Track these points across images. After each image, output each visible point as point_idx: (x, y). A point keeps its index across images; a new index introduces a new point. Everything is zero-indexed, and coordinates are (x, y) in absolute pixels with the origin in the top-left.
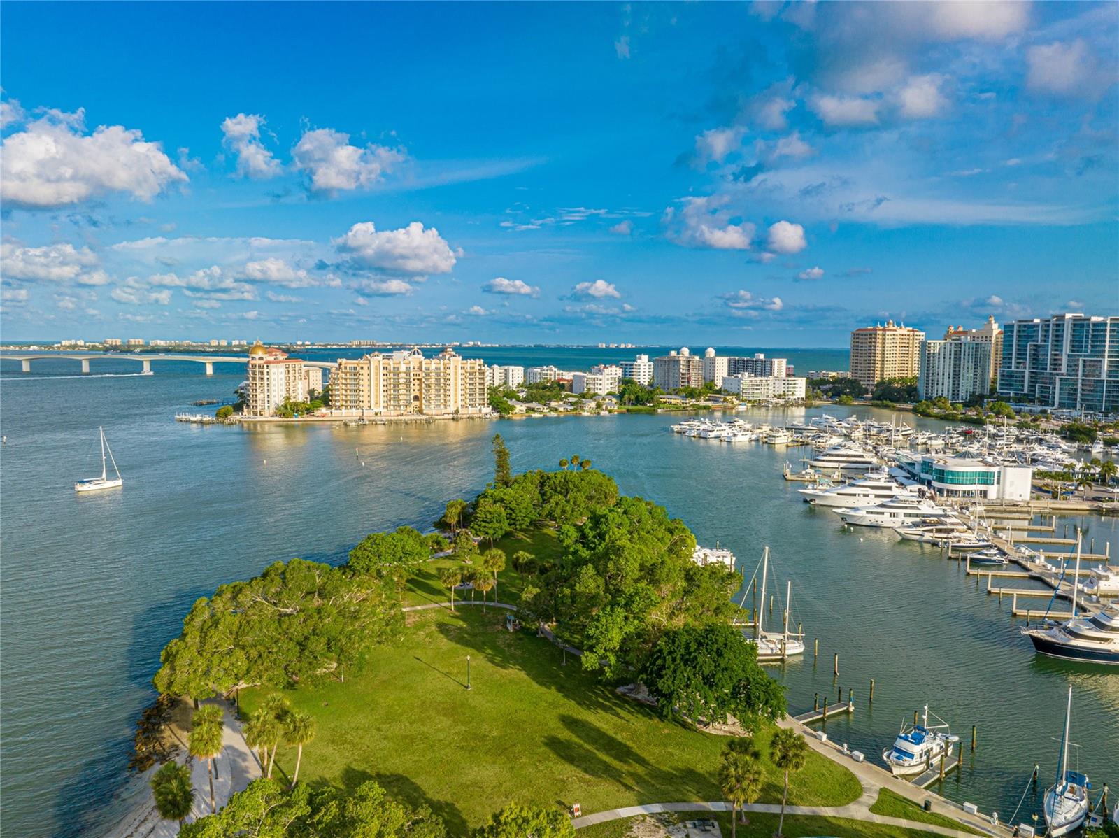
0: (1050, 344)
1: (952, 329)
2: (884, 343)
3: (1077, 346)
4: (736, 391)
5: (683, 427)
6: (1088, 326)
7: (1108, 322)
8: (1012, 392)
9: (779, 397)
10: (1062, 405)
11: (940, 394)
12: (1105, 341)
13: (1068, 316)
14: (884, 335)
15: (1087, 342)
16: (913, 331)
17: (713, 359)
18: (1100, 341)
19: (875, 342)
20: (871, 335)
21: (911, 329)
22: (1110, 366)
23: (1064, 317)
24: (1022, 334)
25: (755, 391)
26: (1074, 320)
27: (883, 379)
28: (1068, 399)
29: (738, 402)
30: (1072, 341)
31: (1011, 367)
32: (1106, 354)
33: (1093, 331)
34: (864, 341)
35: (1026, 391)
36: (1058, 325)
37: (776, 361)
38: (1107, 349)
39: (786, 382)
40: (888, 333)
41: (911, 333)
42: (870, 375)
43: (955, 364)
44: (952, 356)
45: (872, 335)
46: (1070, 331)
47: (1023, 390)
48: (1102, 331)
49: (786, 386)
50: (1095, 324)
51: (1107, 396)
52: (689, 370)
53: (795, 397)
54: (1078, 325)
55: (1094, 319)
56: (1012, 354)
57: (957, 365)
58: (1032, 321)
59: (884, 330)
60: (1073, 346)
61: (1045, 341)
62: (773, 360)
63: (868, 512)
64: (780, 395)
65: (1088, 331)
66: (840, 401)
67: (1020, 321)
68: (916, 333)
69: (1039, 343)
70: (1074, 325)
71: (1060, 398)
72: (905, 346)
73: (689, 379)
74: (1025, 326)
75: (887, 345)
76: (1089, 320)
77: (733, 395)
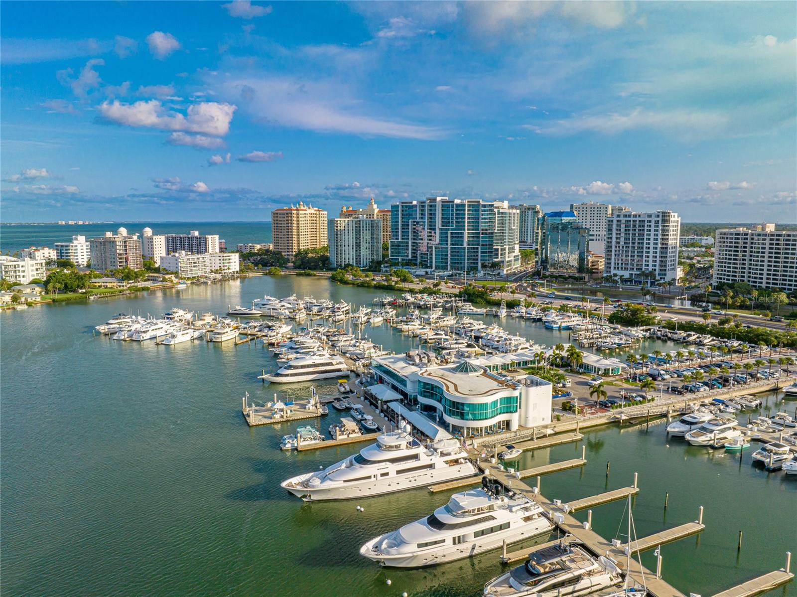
0: (426, 220)
1: (345, 209)
2: (298, 221)
3: (446, 222)
4: (174, 270)
5: (112, 326)
6: (453, 206)
7: (466, 204)
8: (400, 258)
9: (216, 272)
10: (437, 267)
11: (347, 262)
12: (464, 218)
13: (439, 199)
14: (298, 214)
15: (452, 219)
16: (319, 211)
17: (151, 238)
18: (461, 218)
19: (291, 220)
20: (287, 214)
21: (317, 209)
22: (468, 237)
23: (436, 199)
24: (404, 213)
25: (193, 269)
26: (443, 202)
27: (299, 250)
28: (442, 262)
29: (177, 280)
30: (442, 218)
31: (398, 239)
32: (466, 228)
33: (456, 210)
34: (282, 219)
35: (410, 257)
36: (431, 206)
37: (209, 237)
38: (466, 224)
39: (222, 258)
40: (301, 212)
41: (318, 212)
42: (289, 248)
43: (356, 238)
44: (354, 231)
45: (289, 214)
46: (440, 210)
47: (407, 256)
48: (462, 210)
49: (222, 261)
50: (457, 205)
51: (468, 260)
52: (126, 250)
53: (230, 271)
54: (446, 205)
55: (457, 201)
56: (398, 228)
57: (358, 238)
58: (411, 203)
59: (297, 210)
60: (443, 222)
61: (422, 218)
62: (207, 236)
63: (420, 546)
64: (217, 270)
65: (452, 211)
66: (270, 272)
67: (403, 203)
68: (321, 212)
69: (418, 220)
70: (443, 205)
71: (436, 262)
72: (314, 222)
73: (127, 260)
74: (406, 206)
75: (300, 222)
76: (453, 202)
77: (172, 273)
